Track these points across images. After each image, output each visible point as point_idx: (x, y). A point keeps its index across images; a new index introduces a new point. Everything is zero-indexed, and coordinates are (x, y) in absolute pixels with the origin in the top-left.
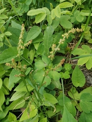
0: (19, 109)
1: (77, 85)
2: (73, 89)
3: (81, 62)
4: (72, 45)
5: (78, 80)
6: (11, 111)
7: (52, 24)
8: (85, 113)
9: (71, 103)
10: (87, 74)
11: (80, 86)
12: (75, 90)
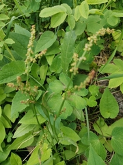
0: (25, 149)
1: (107, 115)
2: (101, 121)
3: (113, 84)
4: (99, 59)
5: (108, 109)
6: (13, 151)
7: (75, 29)
8: (119, 155)
9: (98, 141)
10: (120, 99)
11: (112, 118)
12: (103, 123)
